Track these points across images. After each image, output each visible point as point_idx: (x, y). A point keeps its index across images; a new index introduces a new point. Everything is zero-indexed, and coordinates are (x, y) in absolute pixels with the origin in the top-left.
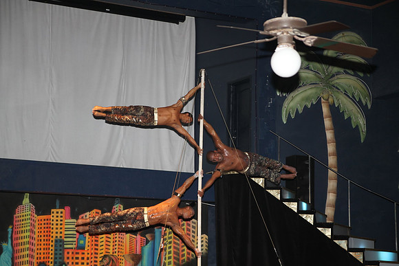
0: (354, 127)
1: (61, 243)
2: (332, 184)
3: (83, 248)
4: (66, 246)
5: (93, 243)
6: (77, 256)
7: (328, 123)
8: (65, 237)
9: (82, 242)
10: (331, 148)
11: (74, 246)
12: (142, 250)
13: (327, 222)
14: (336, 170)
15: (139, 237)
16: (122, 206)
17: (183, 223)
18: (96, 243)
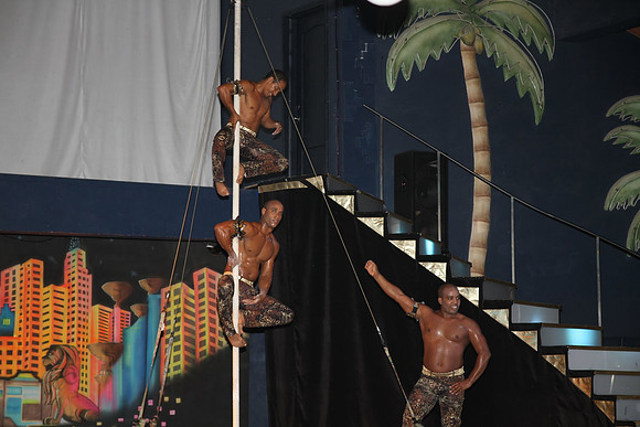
0: (522, 95)
2: (481, 205)
3: (10, 333)
5: (29, 323)
7: (472, 88)
9: (7, 322)
10: (479, 136)
12: (123, 334)
13: (473, 275)
14: (488, 177)
15: (117, 310)
16: (84, 253)
17: (201, 282)
18: (35, 323)
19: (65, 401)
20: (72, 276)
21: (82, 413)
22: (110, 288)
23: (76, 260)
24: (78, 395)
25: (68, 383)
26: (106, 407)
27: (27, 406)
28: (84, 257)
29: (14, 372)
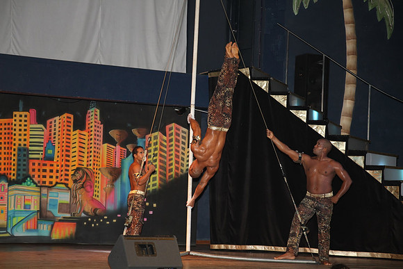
0: (379, 20)
1: (25, 153)
2: (350, 90)
3: (51, 159)
4: (31, 156)
5: (63, 153)
6: (44, 168)
7: (348, 15)
8: (30, 146)
9: (50, 152)
10: (350, 45)
11: (40, 156)
12: (122, 163)
13: (342, 134)
14: (355, 72)
15: (118, 147)
16: (98, 111)
17: (171, 132)
18: (67, 153)
19: (85, 203)
20: (91, 125)
21: (95, 210)
22: (114, 134)
23: (94, 115)
24: (93, 199)
25: (87, 191)
26: (110, 207)
27: (61, 204)
28: (98, 113)
29: (54, 183)
